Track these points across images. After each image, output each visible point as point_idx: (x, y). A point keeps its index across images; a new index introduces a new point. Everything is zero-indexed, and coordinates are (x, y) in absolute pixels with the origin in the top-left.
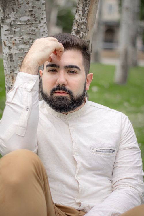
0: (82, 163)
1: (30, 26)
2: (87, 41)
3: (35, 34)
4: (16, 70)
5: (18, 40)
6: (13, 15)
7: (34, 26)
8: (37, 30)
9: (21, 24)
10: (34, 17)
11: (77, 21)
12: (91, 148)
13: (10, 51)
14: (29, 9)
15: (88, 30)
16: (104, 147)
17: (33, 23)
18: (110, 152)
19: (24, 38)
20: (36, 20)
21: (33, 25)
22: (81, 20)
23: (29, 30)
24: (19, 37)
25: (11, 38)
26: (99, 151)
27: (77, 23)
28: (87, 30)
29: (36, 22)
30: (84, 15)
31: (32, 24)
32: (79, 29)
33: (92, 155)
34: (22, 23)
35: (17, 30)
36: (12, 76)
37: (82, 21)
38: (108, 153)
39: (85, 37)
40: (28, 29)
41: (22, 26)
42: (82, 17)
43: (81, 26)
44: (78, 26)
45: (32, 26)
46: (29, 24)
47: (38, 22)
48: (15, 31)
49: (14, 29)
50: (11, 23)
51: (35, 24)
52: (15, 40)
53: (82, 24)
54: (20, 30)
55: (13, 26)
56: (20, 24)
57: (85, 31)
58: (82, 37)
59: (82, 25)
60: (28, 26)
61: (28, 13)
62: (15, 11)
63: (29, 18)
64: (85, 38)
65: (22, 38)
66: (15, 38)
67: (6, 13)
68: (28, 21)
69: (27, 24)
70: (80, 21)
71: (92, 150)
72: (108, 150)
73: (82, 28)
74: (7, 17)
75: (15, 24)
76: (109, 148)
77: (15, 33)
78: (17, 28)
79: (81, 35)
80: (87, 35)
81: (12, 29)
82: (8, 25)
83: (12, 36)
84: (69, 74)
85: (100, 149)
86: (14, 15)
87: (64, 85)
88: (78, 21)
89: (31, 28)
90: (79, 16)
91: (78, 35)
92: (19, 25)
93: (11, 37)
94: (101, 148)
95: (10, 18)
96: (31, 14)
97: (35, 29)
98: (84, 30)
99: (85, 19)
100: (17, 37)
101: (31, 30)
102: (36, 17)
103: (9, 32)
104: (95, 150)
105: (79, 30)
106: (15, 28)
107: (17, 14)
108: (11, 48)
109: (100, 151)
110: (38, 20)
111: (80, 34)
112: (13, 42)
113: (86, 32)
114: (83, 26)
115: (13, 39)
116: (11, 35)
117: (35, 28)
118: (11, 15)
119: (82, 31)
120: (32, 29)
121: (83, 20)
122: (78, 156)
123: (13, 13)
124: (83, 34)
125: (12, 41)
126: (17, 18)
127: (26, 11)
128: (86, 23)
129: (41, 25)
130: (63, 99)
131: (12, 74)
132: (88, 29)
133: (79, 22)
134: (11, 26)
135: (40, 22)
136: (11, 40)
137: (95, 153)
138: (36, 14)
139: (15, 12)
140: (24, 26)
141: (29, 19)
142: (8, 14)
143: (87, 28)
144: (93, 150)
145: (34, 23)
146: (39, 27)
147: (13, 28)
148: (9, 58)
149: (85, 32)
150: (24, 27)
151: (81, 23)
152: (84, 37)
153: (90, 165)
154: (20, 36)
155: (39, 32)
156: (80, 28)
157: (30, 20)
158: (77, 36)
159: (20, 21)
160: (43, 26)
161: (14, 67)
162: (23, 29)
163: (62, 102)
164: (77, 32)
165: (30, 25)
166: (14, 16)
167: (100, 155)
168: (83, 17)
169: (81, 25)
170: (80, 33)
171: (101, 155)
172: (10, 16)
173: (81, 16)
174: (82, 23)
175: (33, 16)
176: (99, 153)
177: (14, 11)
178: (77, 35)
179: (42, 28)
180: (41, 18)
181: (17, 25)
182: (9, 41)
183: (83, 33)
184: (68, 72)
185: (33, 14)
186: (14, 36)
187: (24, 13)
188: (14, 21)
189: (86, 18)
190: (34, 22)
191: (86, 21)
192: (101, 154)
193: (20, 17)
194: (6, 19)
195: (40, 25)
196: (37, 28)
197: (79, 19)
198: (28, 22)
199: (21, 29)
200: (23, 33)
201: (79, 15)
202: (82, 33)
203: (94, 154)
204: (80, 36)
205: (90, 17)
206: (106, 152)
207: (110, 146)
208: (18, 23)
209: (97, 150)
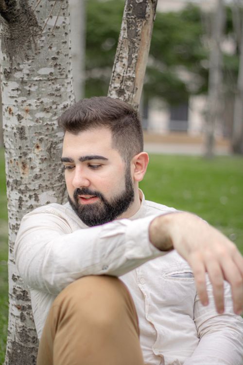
1: (53, 83)
2: (134, 105)
3: (60, 95)
4: (31, 153)
5: (34, 105)
6: (27, 65)
7: (59, 83)
8: (62, 90)
9: (40, 80)
10: (60, 69)
11: (119, 75)
12: (163, 271)
13: (20, 122)
14: (52, 55)
15: (137, 89)
16: (182, 270)
17: (57, 79)
19: (44, 102)
20: (62, 73)
21: (58, 80)
22: (127, 73)
23: (52, 88)
24: (36, 100)
25: (23, 102)
27: (119, 78)
28: (135, 89)
29: (62, 77)
30: (131, 66)
31: (56, 79)
32: (122, 87)
33: (166, 282)
34: (41, 79)
35: (33, 89)
36: (23, 163)
37: (128, 75)
38: (188, 279)
39: (132, 99)
40: (50, 88)
41: (41, 82)
42: (127, 69)
43: (126, 83)
44: (122, 82)
45: (57, 84)
46: (52, 80)
47: (64, 76)
48: (29, 90)
49: (27, 88)
50: (22, 78)
51: (60, 80)
52: (30, 105)
53: (128, 79)
54: (38, 90)
55: (26, 83)
56: (39, 79)
57: (132, 90)
58: (128, 99)
59: (128, 81)
60: (50, 83)
61: (51, 62)
62: (30, 59)
63: (52, 70)
64: (132, 101)
65: (40, 101)
66: (28, 102)
67: (14, 62)
68: (51, 75)
69: (49, 80)
70: (125, 75)
71: (164, 275)
72: (188, 274)
73: (127, 86)
74: (17, 68)
75: (31, 79)
77: (29, 93)
78: (32, 85)
79: (127, 96)
80: (136, 96)
81: (25, 87)
82: (17, 81)
83: (25, 98)
85: (176, 272)
86: (29, 65)
88: (122, 74)
89: (54, 86)
90: (123, 68)
91: (122, 96)
92: (36, 81)
93: (23, 100)
94: (178, 271)
95: (21, 70)
96: (55, 64)
97: (60, 88)
99: (132, 72)
100: (32, 100)
101: (54, 89)
102: (62, 68)
103: (19, 92)
104: (169, 274)
105: (124, 89)
106: (30, 87)
107: (33, 63)
108: (23, 118)
109: (176, 276)
110: (64, 73)
111: (125, 95)
112: (26, 109)
113: (133, 92)
114: (129, 83)
115: (25, 104)
116: (23, 96)
117: (61, 86)
118: (24, 65)
119: (128, 91)
120: (57, 87)
121: (130, 73)
122: (145, 284)
123: (26, 62)
125: (25, 106)
126: (33, 71)
127: (48, 59)
128: (133, 77)
129: (67, 82)
131: (23, 159)
132: (136, 86)
133: (123, 77)
134: (23, 82)
135: (67, 77)
136: (22, 105)
137: (170, 279)
138: (62, 64)
139: (30, 61)
140: (44, 83)
141: (52, 72)
142: (19, 64)
143: (134, 86)
144: (166, 275)
145: (59, 78)
146: (66, 84)
147: (26, 85)
148: (18, 134)
149: (132, 92)
150: (45, 84)
151: (126, 78)
152: (130, 99)
153: (164, 297)
154: (37, 98)
155: (65, 92)
156: (125, 86)
157: (54, 74)
158: (120, 98)
159: (39, 75)
160: (70, 83)
161: (26, 148)
162: (43, 88)
164: (120, 92)
165: (53, 81)
166: (29, 67)
168: (129, 69)
169: (126, 81)
170: (125, 93)
171: (178, 281)
172: (21, 66)
173: (126, 67)
174: (128, 77)
175: (58, 67)
176: (175, 279)
177: (28, 59)
178: (120, 96)
179: (69, 85)
180: (67, 70)
181: (33, 81)
182: (18, 107)
183: (130, 94)
184: (89, 166)
185: (58, 64)
186: (28, 99)
187: (45, 62)
188: (28, 75)
189: (134, 69)
190: (59, 75)
191: (134, 75)
192: (179, 279)
193: (38, 68)
194: (15, 71)
196: (63, 85)
197: (123, 71)
198: (51, 77)
199: (39, 87)
200: (42, 94)
201: (122, 65)
202: (127, 94)
203: (168, 280)
204: (124, 99)
205: (139, 69)
206: (186, 277)
208: (36, 78)
209: (172, 274)
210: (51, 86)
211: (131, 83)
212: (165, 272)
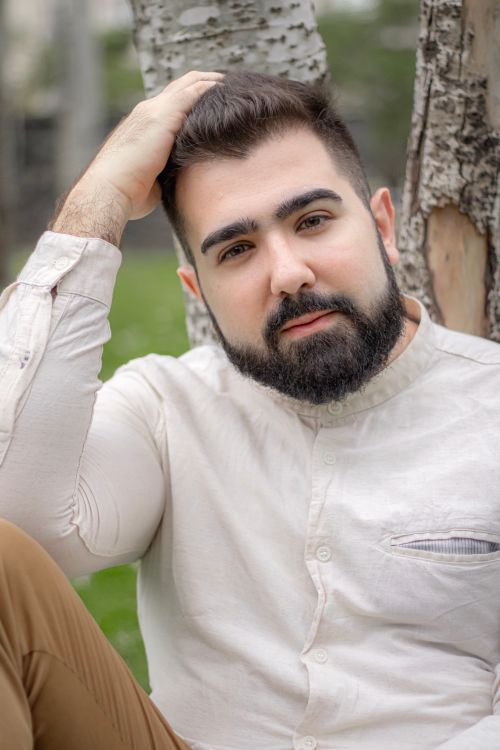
0: (337, 594)
1: (220, 44)
2: (470, 82)
6: (156, 6)
7: (236, 43)
8: (251, 58)
9: (187, 41)
10: (236, 6)
11: (425, 5)
12: (386, 528)
15: (472, 37)
16: (447, 531)
17: (230, 32)
18: (473, 550)
20: (246, 15)
21: (233, 36)
23: (221, 57)
26: (420, 543)
27: (425, 13)
28: (466, 38)
29: (245, 26)
31: (226, 33)
32: (432, 35)
33: (389, 560)
34: (188, 36)
35: (176, 64)
37: (442, 2)
38: (457, 556)
39: (461, 64)
40: (214, 56)
41: (190, 45)
43: (439, 23)
44: (430, 22)
45: (231, 44)
46: (215, 36)
47: (253, 24)
48: (169, 70)
49: (164, 63)
50: (153, 40)
51: (241, 35)
53: (442, 12)
54: (185, 64)
55: (161, 50)
56: (182, 38)
57: (458, 39)
58: (448, 65)
59: (445, 18)
60: (211, 44)
63: (214, 11)
64: (460, 70)
68: (211, 25)
69: (209, 38)
70: (435, 4)
71: (388, 541)
73: (442, 32)
74: (142, 16)
75: (168, 41)
76: (469, 534)
77: (170, 75)
78: (173, 55)
79: (442, 58)
80: (470, 56)
81: (161, 62)
82: (148, 50)
84: (306, 236)
85: (427, 536)
86: (161, 7)
87: (305, 290)
88: (429, 3)
89: (225, 52)
91: (433, 61)
92: (179, 42)
94: (432, 532)
95: (148, 22)
97: (243, 54)
98: (454, 39)
101: (226, 59)
102: (244, 4)
103: (156, 75)
104: (405, 540)
105: (435, 42)
106: (169, 59)
109: (423, 546)
110: (251, 15)
111: (439, 56)
113: (460, 47)
114: (447, 23)
117: (245, 50)
118: (151, 8)
119: (445, 44)
120: (232, 54)
122: (329, 563)
124: (448, 55)
126: (169, 19)
128: (456, 7)
129: (270, 37)
130: (326, 342)
132: (469, 30)
133: (432, 8)
134: (157, 51)
135: (263, 24)
137: (402, 553)
140: (197, 46)
141: (214, 16)
142: (143, 8)
143: (463, 29)
144: (394, 542)
145: (236, 31)
146: (261, 45)
147: (162, 57)
149: (457, 48)
150: (199, 50)
151: (439, 11)
152: (455, 67)
153: (377, 602)
155: (262, 63)
156: (437, 31)
157: (220, 21)
158: (430, 66)
159: (182, 28)
160: (283, 39)
162: (196, 58)
163: (330, 358)
164: (428, 49)
165: (219, 40)
166: (160, 12)
167: (422, 562)
169: (440, 19)
170: (439, 51)
171: (427, 563)
172: (148, 12)
174: (441, 8)
175: (230, 3)
176: (417, 555)
178: (430, 61)
179: (278, 46)
180: (267, 9)
181: (172, 43)
183: (451, 52)
184: (298, 229)
188: (161, 30)
190: (237, 23)
192: (429, 557)
193: (179, 11)
194: (141, 26)
195: (266, 35)
196: (252, 47)
198: (213, 29)
199: (187, 58)
202: (445, 51)
203: (395, 556)
204: (437, 66)
206: (452, 550)
207: (472, 523)
208: (178, 37)
209: (412, 539)
210: (215, 52)
211: (452, 23)
212: (392, 532)
